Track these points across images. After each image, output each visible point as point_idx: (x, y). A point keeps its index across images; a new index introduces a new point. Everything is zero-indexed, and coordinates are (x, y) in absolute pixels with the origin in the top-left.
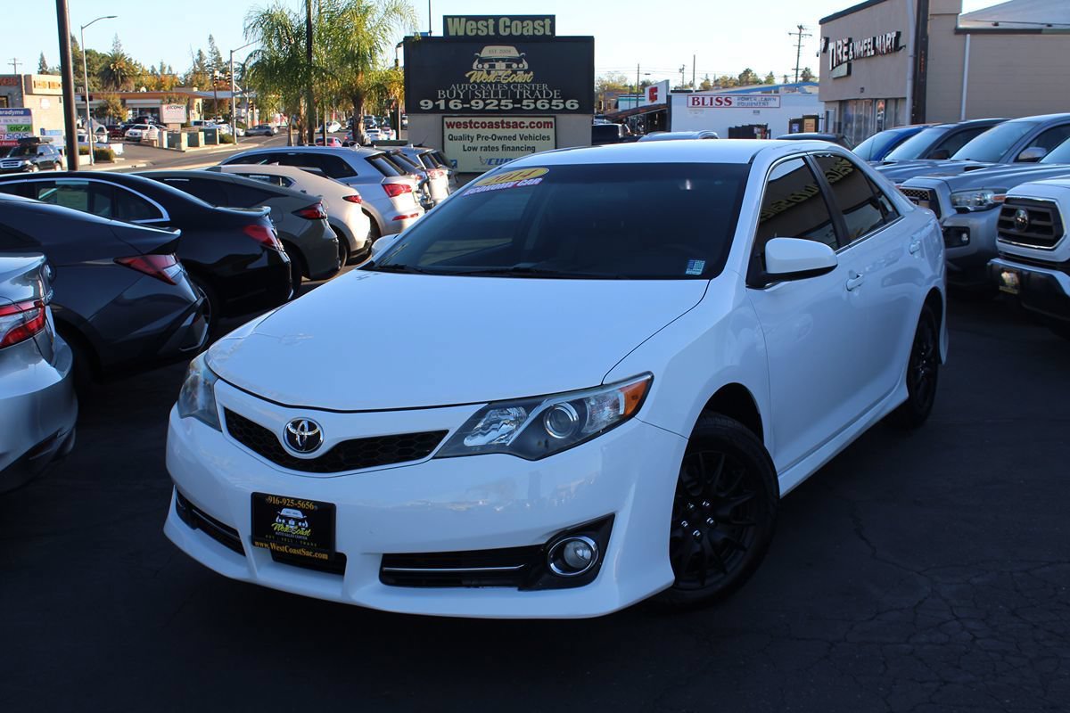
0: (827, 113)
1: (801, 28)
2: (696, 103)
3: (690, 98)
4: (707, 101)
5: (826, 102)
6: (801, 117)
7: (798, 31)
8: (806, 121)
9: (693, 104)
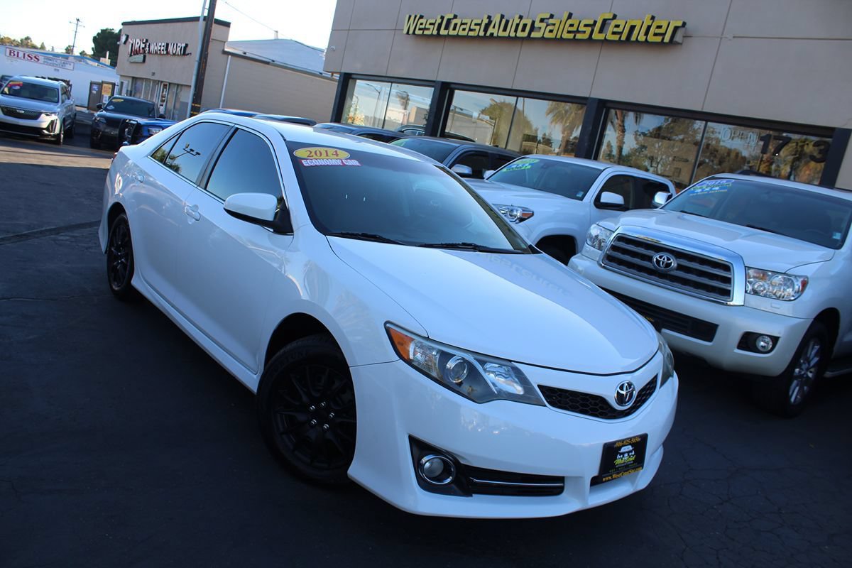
0: (122, 83)
1: (78, 20)
2: (12, 54)
3: (8, 50)
4: (21, 55)
5: (121, 76)
6: (100, 81)
7: (76, 22)
8: (104, 85)
9: (10, 55)
